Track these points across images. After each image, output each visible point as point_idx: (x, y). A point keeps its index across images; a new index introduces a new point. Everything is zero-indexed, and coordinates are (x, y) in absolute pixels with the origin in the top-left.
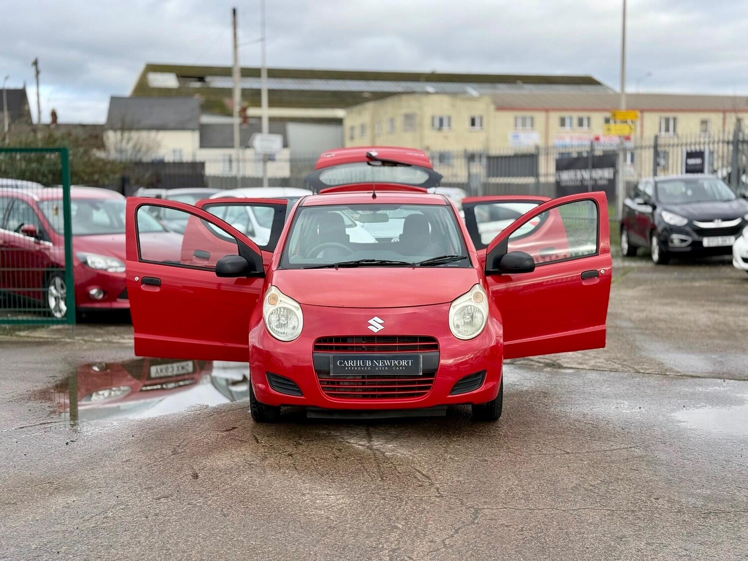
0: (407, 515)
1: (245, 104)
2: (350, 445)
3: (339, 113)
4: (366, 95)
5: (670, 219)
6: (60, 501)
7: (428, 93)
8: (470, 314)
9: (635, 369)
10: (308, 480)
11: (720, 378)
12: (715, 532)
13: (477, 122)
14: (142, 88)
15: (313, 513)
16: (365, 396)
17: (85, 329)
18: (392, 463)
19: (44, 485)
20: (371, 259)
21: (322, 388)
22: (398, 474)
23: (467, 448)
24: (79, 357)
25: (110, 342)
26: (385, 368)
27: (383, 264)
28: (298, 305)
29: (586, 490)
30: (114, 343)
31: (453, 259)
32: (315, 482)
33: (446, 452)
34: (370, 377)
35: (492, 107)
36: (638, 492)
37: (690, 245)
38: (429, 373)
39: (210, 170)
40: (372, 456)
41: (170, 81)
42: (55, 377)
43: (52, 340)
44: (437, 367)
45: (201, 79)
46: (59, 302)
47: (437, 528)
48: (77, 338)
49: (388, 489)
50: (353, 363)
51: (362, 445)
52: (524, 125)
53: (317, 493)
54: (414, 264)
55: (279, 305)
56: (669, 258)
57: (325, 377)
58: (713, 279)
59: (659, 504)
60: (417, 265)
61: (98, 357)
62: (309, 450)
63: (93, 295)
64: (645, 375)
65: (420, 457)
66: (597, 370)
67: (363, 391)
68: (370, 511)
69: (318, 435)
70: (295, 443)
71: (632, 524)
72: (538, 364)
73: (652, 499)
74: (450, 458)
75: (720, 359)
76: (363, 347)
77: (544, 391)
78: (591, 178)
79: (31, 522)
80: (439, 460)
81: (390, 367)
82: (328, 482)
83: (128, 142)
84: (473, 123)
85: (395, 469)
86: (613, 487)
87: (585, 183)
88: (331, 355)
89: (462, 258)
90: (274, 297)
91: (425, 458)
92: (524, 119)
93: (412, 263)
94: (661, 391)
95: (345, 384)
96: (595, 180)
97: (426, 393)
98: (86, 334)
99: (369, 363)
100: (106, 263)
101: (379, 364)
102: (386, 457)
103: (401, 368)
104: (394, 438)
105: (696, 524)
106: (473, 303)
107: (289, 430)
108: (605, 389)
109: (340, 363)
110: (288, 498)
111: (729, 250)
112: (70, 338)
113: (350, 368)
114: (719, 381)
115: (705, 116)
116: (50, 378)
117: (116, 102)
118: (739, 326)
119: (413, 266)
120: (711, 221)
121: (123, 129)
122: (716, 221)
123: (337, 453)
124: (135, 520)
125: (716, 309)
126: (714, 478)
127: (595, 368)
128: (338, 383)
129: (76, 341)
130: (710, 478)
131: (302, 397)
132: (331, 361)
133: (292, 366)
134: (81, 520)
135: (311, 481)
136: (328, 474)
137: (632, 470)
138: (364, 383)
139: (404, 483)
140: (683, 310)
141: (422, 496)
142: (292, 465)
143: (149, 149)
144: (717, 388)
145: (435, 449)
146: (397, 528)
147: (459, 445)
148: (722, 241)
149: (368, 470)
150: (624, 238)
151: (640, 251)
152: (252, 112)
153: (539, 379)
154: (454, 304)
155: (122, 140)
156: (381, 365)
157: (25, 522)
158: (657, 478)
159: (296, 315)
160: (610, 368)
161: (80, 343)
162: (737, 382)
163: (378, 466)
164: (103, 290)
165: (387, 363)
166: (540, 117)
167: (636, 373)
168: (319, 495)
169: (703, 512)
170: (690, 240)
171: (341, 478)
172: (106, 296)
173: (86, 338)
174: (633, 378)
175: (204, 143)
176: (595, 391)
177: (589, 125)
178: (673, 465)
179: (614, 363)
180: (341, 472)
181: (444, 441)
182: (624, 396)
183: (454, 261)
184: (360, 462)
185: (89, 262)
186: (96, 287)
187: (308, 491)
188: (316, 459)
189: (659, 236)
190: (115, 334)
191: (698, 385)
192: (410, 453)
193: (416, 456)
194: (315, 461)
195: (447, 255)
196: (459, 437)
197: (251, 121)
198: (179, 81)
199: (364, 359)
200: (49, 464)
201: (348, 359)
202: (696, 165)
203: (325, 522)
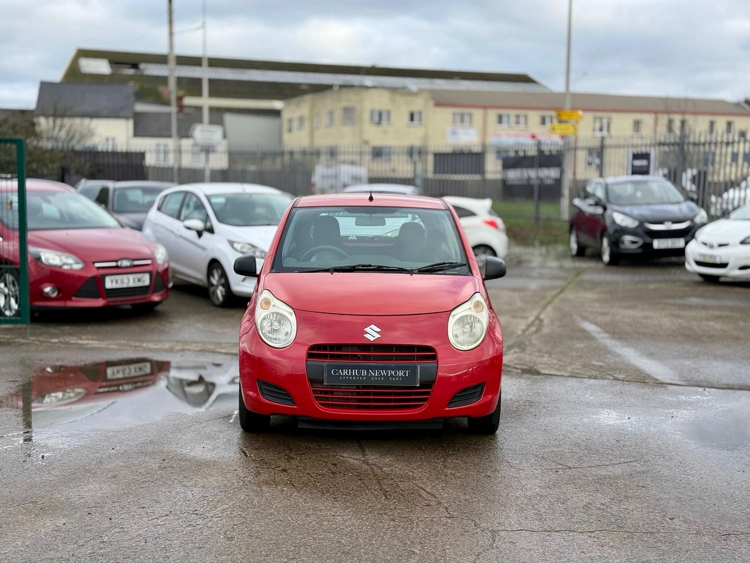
0: (421, 539)
1: (181, 93)
2: (344, 459)
3: (277, 105)
4: (304, 87)
5: (621, 220)
6: (48, 524)
7: (367, 88)
8: (469, 323)
9: (614, 377)
10: (309, 499)
11: (700, 386)
12: (739, 555)
13: (416, 117)
14: (74, 74)
15: (323, 536)
16: (359, 407)
17: (39, 328)
18: (392, 479)
19: (27, 505)
20: (368, 264)
21: (316, 397)
22: (402, 492)
23: (466, 463)
24: (38, 360)
25: (68, 343)
26: (381, 378)
27: (380, 269)
28: (292, 311)
29: (599, 509)
30: (72, 344)
31: (452, 266)
32: (317, 501)
33: (445, 467)
34: (364, 387)
35: (431, 103)
36: (651, 512)
37: (641, 247)
38: (426, 385)
39: (150, 160)
40: (370, 471)
41: (102, 67)
42: (16, 381)
43: (5, 340)
44: (434, 379)
45: (135, 66)
46: (10, 300)
47: (456, 553)
48: (31, 338)
49: (395, 508)
50: (348, 373)
51: (357, 459)
52: (462, 121)
53: (322, 513)
54: (412, 270)
55: (272, 309)
56: (620, 259)
57: (318, 387)
58: (666, 281)
59: (676, 525)
60: (414, 272)
61: (58, 360)
62: (303, 465)
63: (47, 293)
64: (625, 382)
65: (420, 472)
66: (575, 377)
67: (358, 402)
68: (382, 534)
69: (309, 449)
70: (286, 457)
71: (654, 547)
72: (515, 370)
73: (667, 519)
74: (451, 474)
75: (694, 366)
76: (359, 356)
77: (528, 400)
78: (538, 178)
79: (21, 548)
80: (440, 476)
81: (386, 377)
82: (331, 501)
83: (60, 129)
84: (412, 118)
85: (397, 486)
86: (625, 507)
87: (532, 182)
88: (325, 363)
89: (461, 265)
90: (266, 301)
91: (426, 474)
92: (462, 115)
93: (410, 269)
94: (645, 400)
95: (339, 394)
96: (542, 179)
97: (423, 405)
98: (40, 334)
99: (364, 373)
100: (61, 260)
101: (375, 374)
102: (384, 472)
103: (397, 379)
104: (388, 452)
105: (718, 547)
106: (473, 313)
107: (277, 442)
108: (589, 397)
109: (335, 372)
110: (293, 520)
111: (681, 252)
112: (23, 339)
113: (344, 377)
114: (700, 389)
115: (638, 116)
116: (10, 383)
117: (45, 87)
118: (704, 331)
119: (411, 272)
120: (661, 222)
121: (55, 115)
122: (666, 223)
123: (334, 469)
124: (134, 545)
125: (677, 312)
126: (723, 495)
127: (574, 375)
128: (332, 393)
129: (30, 341)
130: (719, 496)
131: (295, 407)
132: (325, 370)
133: (286, 374)
134: (76, 546)
135: (313, 500)
136: (328, 492)
137: (639, 486)
138: (358, 394)
139: (410, 502)
140: (645, 313)
141: (432, 516)
142: (289, 482)
143: (83, 137)
144: (699, 397)
145: (434, 464)
146: (414, 553)
147: (457, 460)
148: (672, 243)
149: (370, 488)
150: (573, 239)
151: (589, 251)
152: (189, 101)
153: (521, 387)
154: (453, 313)
155: (54, 127)
156: (376, 375)
157: (14, 547)
158: (666, 496)
159: (289, 320)
160: (588, 374)
161: (36, 344)
162: (717, 390)
163: (379, 483)
164: (58, 288)
165: (383, 373)
166: (478, 114)
167: (615, 381)
168: (324, 517)
169: (722, 534)
170: (640, 242)
171: (344, 496)
172: (61, 295)
173: (41, 339)
174: (613, 386)
175: (138, 132)
176: (580, 399)
177: (526, 123)
178: (678, 481)
179: (591, 370)
180: (342, 490)
181: (441, 455)
182: (609, 405)
183: (453, 268)
184: (359, 478)
185: (43, 259)
186: (51, 284)
187: (311, 512)
188: (313, 475)
189: (609, 237)
190: (72, 335)
191: (680, 394)
192: (408, 468)
193: (415, 471)
194: (312, 477)
195: (446, 262)
196: (454, 450)
197: (187, 110)
198: (112, 67)
199: (359, 368)
200: (29, 480)
201: (343, 368)
202: (642, 167)
203: (337, 547)
